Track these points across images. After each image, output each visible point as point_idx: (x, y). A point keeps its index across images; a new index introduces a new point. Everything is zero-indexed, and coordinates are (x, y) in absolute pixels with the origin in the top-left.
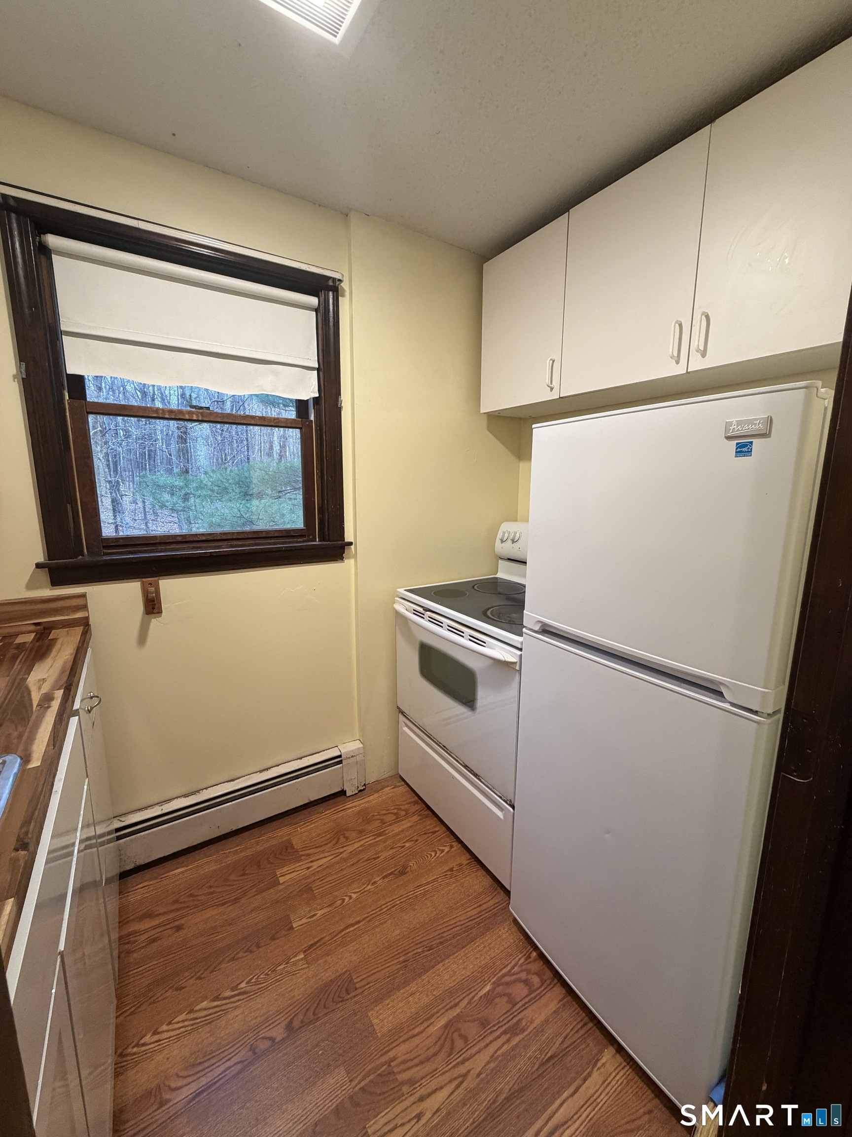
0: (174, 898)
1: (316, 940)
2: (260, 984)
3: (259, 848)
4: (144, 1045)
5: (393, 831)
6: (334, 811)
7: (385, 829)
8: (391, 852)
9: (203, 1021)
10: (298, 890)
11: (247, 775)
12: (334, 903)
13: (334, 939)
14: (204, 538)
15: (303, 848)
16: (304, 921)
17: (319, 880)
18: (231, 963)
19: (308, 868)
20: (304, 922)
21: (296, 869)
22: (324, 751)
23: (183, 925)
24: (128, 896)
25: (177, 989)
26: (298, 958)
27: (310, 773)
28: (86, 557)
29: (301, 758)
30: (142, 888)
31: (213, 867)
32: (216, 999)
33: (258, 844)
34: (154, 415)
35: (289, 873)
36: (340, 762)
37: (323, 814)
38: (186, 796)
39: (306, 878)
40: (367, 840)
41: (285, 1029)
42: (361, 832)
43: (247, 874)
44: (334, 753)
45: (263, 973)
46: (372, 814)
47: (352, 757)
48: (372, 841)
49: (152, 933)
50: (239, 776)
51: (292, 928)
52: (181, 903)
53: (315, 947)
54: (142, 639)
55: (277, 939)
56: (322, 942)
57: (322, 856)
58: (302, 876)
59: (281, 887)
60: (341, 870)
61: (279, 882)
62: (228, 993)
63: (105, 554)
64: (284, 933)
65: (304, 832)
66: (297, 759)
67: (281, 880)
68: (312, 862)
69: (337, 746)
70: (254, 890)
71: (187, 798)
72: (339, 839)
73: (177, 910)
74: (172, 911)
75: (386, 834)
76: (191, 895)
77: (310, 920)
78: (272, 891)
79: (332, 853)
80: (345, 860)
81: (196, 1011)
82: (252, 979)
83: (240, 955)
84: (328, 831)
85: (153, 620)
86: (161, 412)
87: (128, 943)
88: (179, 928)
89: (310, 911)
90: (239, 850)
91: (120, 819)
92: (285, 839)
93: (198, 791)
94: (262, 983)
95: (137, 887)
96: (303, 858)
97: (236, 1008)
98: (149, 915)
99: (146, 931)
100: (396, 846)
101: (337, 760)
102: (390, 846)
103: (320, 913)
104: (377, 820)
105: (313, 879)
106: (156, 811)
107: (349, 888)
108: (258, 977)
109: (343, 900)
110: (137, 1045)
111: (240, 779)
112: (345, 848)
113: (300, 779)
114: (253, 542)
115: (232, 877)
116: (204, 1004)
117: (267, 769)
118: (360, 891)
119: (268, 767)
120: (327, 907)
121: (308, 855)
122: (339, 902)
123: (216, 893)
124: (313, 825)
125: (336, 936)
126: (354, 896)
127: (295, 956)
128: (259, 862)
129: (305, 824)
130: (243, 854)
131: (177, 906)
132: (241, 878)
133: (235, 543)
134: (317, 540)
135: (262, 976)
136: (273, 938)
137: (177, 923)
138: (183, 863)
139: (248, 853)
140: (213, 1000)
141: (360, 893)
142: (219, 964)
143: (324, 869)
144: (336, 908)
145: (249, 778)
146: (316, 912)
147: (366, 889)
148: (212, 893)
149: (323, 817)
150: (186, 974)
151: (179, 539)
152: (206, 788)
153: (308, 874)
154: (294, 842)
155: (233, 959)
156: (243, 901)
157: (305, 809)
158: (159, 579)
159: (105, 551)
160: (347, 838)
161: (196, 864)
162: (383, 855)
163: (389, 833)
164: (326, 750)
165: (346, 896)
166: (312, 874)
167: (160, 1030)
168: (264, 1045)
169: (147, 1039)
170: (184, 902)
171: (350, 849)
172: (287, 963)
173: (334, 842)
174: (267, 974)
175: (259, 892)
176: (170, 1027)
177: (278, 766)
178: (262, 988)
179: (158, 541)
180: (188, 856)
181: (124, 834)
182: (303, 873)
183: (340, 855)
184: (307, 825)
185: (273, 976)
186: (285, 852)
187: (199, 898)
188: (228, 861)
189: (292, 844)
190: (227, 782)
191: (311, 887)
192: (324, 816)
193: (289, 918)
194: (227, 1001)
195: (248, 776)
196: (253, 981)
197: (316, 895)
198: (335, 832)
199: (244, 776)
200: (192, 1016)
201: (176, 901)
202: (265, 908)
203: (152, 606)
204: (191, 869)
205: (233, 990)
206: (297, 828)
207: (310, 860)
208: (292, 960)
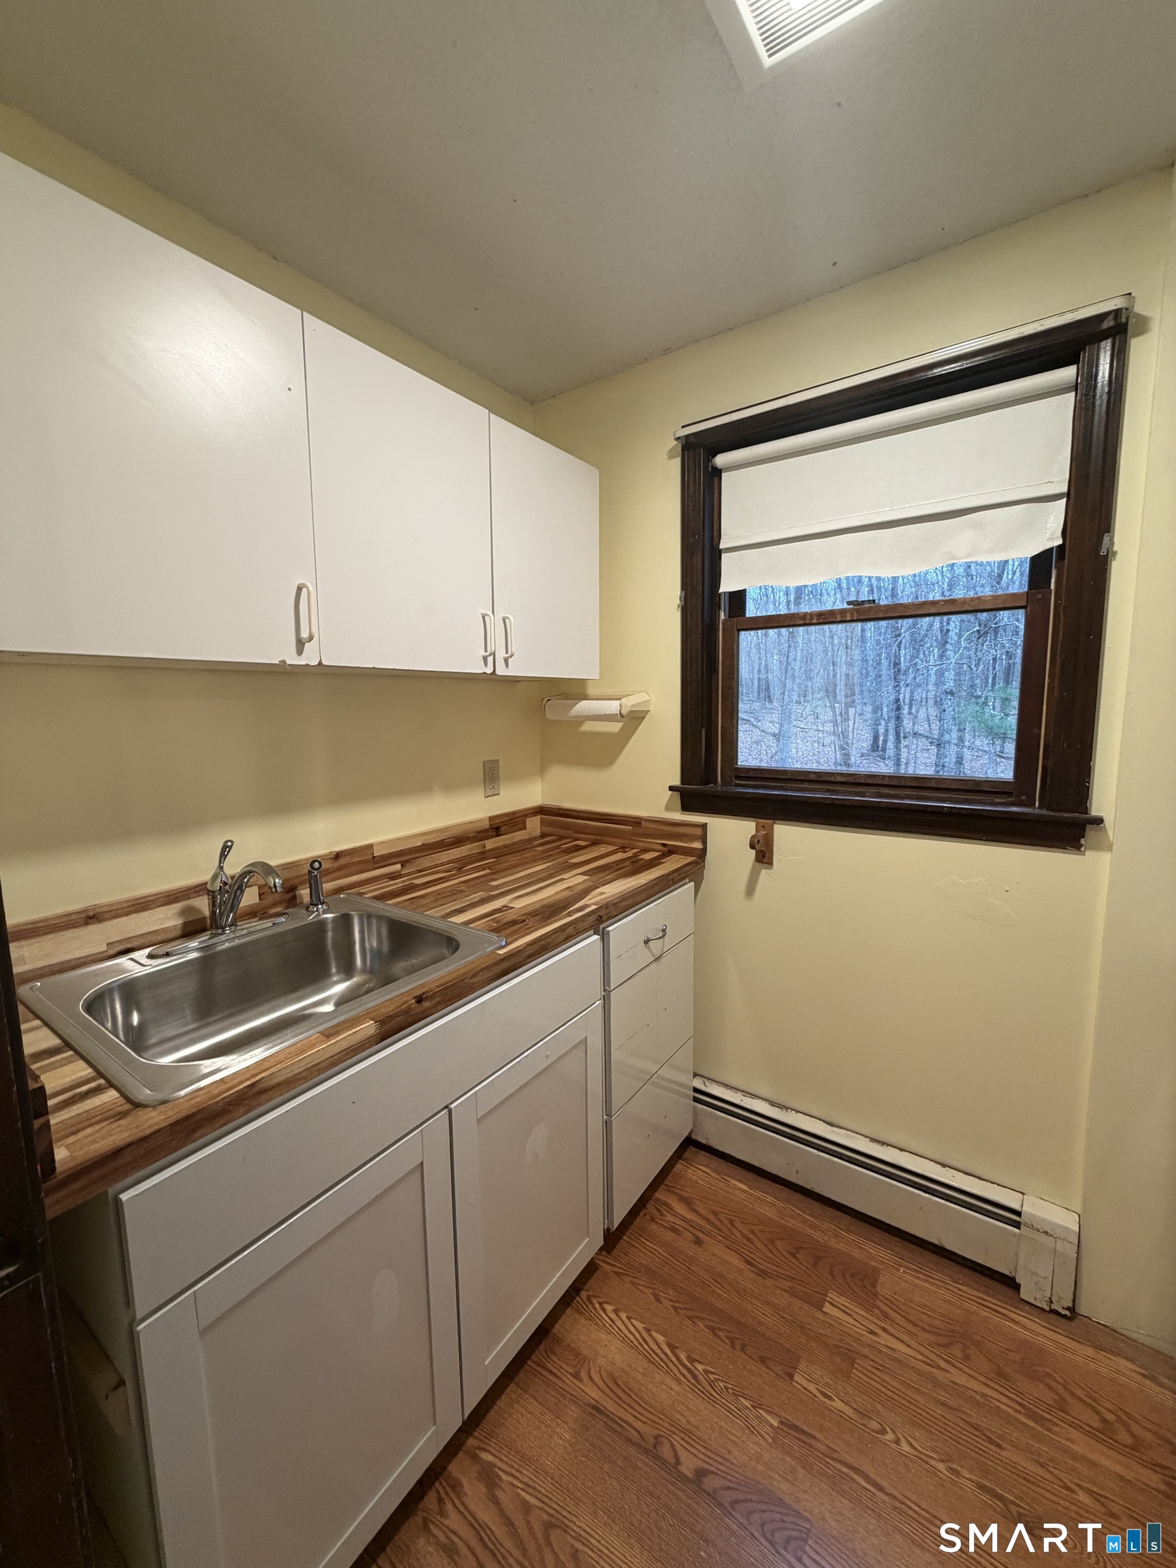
0: (717, 1209)
1: (805, 1428)
2: (713, 1388)
3: (833, 1243)
4: (604, 1310)
5: (1072, 1441)
6: (979, 1298)
7: (1055, 1420)
8: (1032, 1468)
9: (647, 1352)
10: (835, 1343)
11: (852, 1132)
12: (869, 1418)
13: (828, 1460)
14: (843, 780)
15: (887, 1299)
16: (812, 1387)
17: (871, 1363)
18: (708, 1331)
19: (872, 1332)
20: (809, 1389)
21: (855, 1316)
22: (993, 1183)
23: (703, 1242)
24: (689, 1168)
25: (655, 1296)
26: (769, 1418)
27: (954, 1201)
28: (719, 786)
29: (944, 1166)
30: (704, 1172)
31: (769, 1213)
32: (673, 1348)
33: (836, 1236)
34: (801, 622)
35: (843, 1311)
36: (1017, 1225)
37: (955, 1285)
38: (772, 1104)
39: (857, 1340)
40: (1004, 1399)
41: (695, 1470)
42: (1000, 1374)
43: (797, 1259)
44: (1011, 1200)
45: (725, 1382)
46: (1048, 1370)
47: (1046, 1233)
48: (1009, 1410)
49: (679, 1222)
50: (841, 1125)
51: (791, 1376)
52: (718, 1219)
53: (797, 1435)
54: (750, 891)
55: (768, 1367)
56: (810, 1441)
57: (904, 1338)
58: (856, 1332)
59: (819, 1315)
60: (917, 1389)
61: (823, 1306)
62: (683, 1356)
63: (737, 785)
64: (778, 1369)
65: (906, 1281)
66: (931, 1160)
67: (828, 1308)
68: (884, 1330)
69: (1023, 1194)
70: (789, 1284)
71: (771, 1107)
72: (951, 1344)
73: (712, 1224)
74: (707, 1219)
75: (1049, 1430)
76: (731, 1221)
77: (818, 1395)
78: (806, 1307)
79: (922, 1349)
80: (936, 1383)
81: (651, 1335)
82: (712, 1373)
83: (720, 1333)
84: (944, 1316)
85: (763, 871)
86: (808, 617)
87: (658, 1210)
88: (698, 1242)
89: (828, 1385)
90: (810, 1223)
91: (706, 1082)
92: (873, 1263)
93: (787, 1108)
94: (715, 1390)
95: (700, 1167)
96: (876, 1311)
97: (678, 1380)
98: (688, 1202)
99: (676, 1215)
100: (1052, 1470)
101: (1013, 1217)
102: (1039, 1455)
103: (838, 1404)
104: (1050, 1388)
105: (865, 1351)
106: (736, 1098)
107: (907, 1426)
108: (719, 1379)
109: (883, 1432)
110: (601, 1304)
111: (841, 1130)
112: (949, 1367)
113: (927, 1195)
114: (914, 793)
115: (779, 1244)
116: (661, 1338)
117: (883, 1143)
118: (919, 1452)
119: (888, 1142)
120: (852, 1408)
121: (886, 1316)
122: (874, 1425)
123: (753, 1244)
124: (926, 1285)
125: (834, 1459)
126: (905, 1447)
127: (769, 1412)
128: (819, 1258)
129: (916, 1271)
130: (809, 1231)
131: (712, 1218)
132: (786, 1255)
133: (886, 791)
134: (1037, 804)
135: (721, 1384)
136: (763, 1360)
137: (701, 1235)
138: (749, 1180)
139: (817, 1235)
140: (669, 1345)
141: (917, 1453)
142: (698, 1317)
143: (887, 1355)
144: (864, 1425)
145: (852, 1137)
146: (834, 1397)
147: (932, 1462)
148: (749, 1240)
149: (951, 1288)
150: (671, 1292)
151: (812, 777)
152: (797, 1112)
153: (864, 1339)
154: (882, 1279)
155: (712, 1329)
156: (769, 1282)
157: (936, 1253)
158: (774, 823)
159: (737, 782)
160: (967, 1358)
161: (758, 1194)
162: (1009, 1454)
163: (1058, 1434)
164: (999, 1185)
165: (894, 1432)
166: (870, 1346)
167: (620, 1314)
168: (666, 1452)
169: (609, 1308)
170: (721, 1221)
171: (962, 1379)
172: (754, 1407)
173: (941, 1340)
174: (726, 1388)
175: (792, 1293)
176: (626, 1321)
177: (901, 1150)
178: (711, 1395)
179: (788, 777)
180: (760, 1179)
181: (702, 1100)
182: (859, 1331)
183: (933, 1367)
184: (919, 1275)
185: (730, 1398)
186: (860, 1280)
187: (735, 1232)
188: (792, 1223)
189: (877, 1280)
190: (824, 1122)
191: (855, 1359)
192: (955, 1290)
193: (798, 1361)
194: (677, 1363)
195: (853, 1134)
196: (711, 1376)
197: (853, 1375)
198: (953, 1327)
199: (848, 1130)
200: (645, 1335)
201: (716, 1214)
202: (783, 1318)
203: (763, 853)
204: (752, 1194)
205: (689, 1358)
206: (901, 1266)
207: (883, 1325)
208: (761, 1411)
